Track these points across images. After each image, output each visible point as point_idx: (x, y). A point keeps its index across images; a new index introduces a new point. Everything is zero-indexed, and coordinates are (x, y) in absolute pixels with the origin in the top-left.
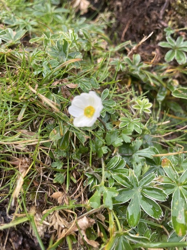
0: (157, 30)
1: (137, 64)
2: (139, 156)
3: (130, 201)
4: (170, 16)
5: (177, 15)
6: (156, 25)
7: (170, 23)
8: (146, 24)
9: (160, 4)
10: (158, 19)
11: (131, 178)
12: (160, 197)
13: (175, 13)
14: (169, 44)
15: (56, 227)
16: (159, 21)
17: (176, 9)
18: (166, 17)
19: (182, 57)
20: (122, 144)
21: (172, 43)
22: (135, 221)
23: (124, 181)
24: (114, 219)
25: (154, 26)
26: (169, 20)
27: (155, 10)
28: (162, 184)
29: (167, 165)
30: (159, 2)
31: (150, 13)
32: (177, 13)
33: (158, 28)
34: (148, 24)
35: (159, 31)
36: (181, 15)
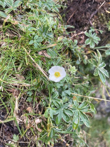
0: (86, 24)
1: (75, 45)
2: (65, 93)
3: (58, 114)
4: (95, 19)
5: (98, 20)
6: (87, 21)
7: (94, 23)
8: (82, 18)
9: (93, 9)
10: (89, 18)
11: (60, 104)
12: (71, 114)
13: (98, 19)
14: (89, 35)
15: (25, 123)
16: (89, 19)
17: (99, 17)
18: (93, 19)
19: (92, 44)
20: (60, 87)
21: (91, 35)
22: (59, 122)
23: (57, 105)
24: (50, 120)
25: (86, 21)
26: (94, 21)
27: (89, 12)
28: (72, 108)
29: (75, 99)
30: (93, 8)
31: (86, 12)
32: (99, 19)
33: (87, 23)
34: (83, 18)
35: (87, 25)
36: (100, 21)
